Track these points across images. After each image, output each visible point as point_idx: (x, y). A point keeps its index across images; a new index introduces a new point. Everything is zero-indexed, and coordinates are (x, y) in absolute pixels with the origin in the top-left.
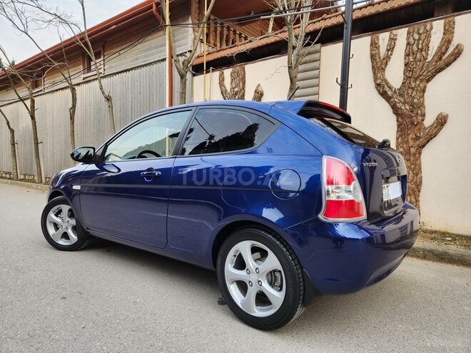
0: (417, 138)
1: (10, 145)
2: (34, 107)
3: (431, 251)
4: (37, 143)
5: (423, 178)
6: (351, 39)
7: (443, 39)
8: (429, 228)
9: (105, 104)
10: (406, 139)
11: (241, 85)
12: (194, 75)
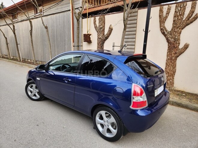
0: (176, 53)
1: (6, 44)
2: (15, 29)
3: (175, 102)
4: (17, 44)
5: (176, 70)
6: (151, 7)
7: (191, 10)
8: (177, 89)
9: (45, 30)
10: (171, 53)
11: (103, 25)
12: (83, 18)
